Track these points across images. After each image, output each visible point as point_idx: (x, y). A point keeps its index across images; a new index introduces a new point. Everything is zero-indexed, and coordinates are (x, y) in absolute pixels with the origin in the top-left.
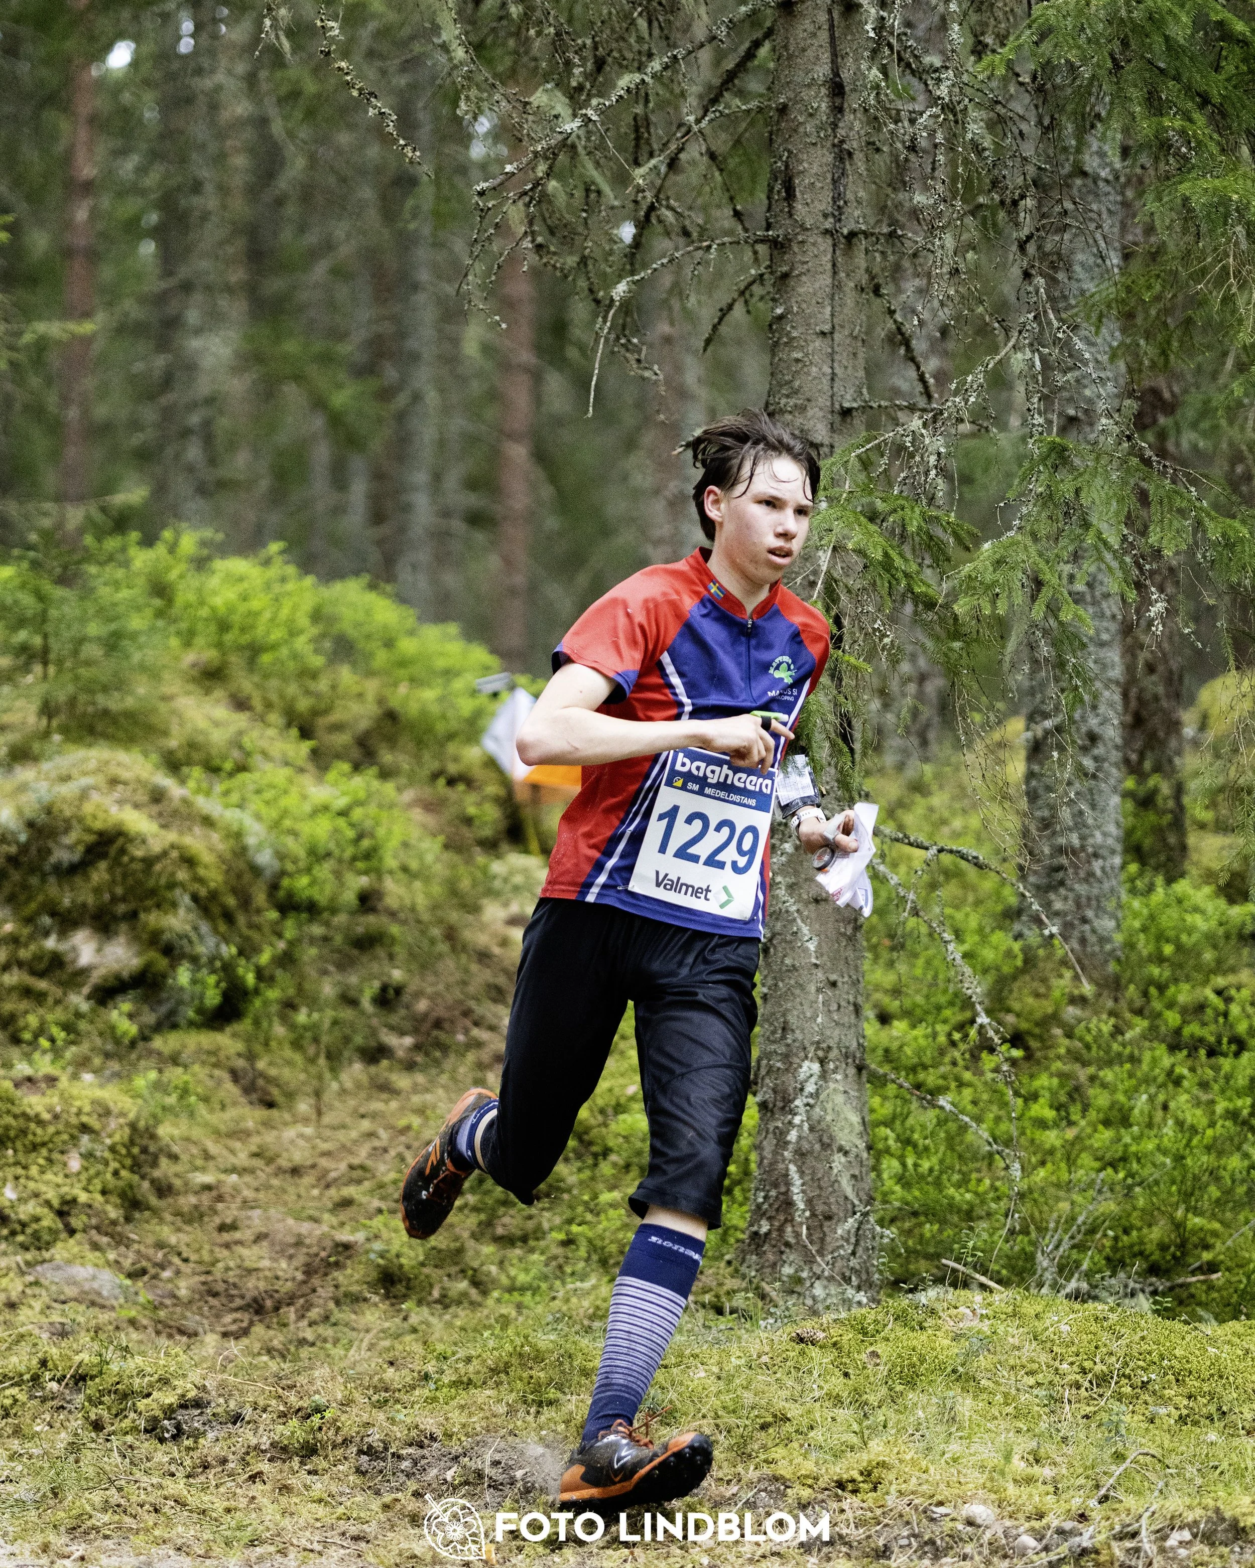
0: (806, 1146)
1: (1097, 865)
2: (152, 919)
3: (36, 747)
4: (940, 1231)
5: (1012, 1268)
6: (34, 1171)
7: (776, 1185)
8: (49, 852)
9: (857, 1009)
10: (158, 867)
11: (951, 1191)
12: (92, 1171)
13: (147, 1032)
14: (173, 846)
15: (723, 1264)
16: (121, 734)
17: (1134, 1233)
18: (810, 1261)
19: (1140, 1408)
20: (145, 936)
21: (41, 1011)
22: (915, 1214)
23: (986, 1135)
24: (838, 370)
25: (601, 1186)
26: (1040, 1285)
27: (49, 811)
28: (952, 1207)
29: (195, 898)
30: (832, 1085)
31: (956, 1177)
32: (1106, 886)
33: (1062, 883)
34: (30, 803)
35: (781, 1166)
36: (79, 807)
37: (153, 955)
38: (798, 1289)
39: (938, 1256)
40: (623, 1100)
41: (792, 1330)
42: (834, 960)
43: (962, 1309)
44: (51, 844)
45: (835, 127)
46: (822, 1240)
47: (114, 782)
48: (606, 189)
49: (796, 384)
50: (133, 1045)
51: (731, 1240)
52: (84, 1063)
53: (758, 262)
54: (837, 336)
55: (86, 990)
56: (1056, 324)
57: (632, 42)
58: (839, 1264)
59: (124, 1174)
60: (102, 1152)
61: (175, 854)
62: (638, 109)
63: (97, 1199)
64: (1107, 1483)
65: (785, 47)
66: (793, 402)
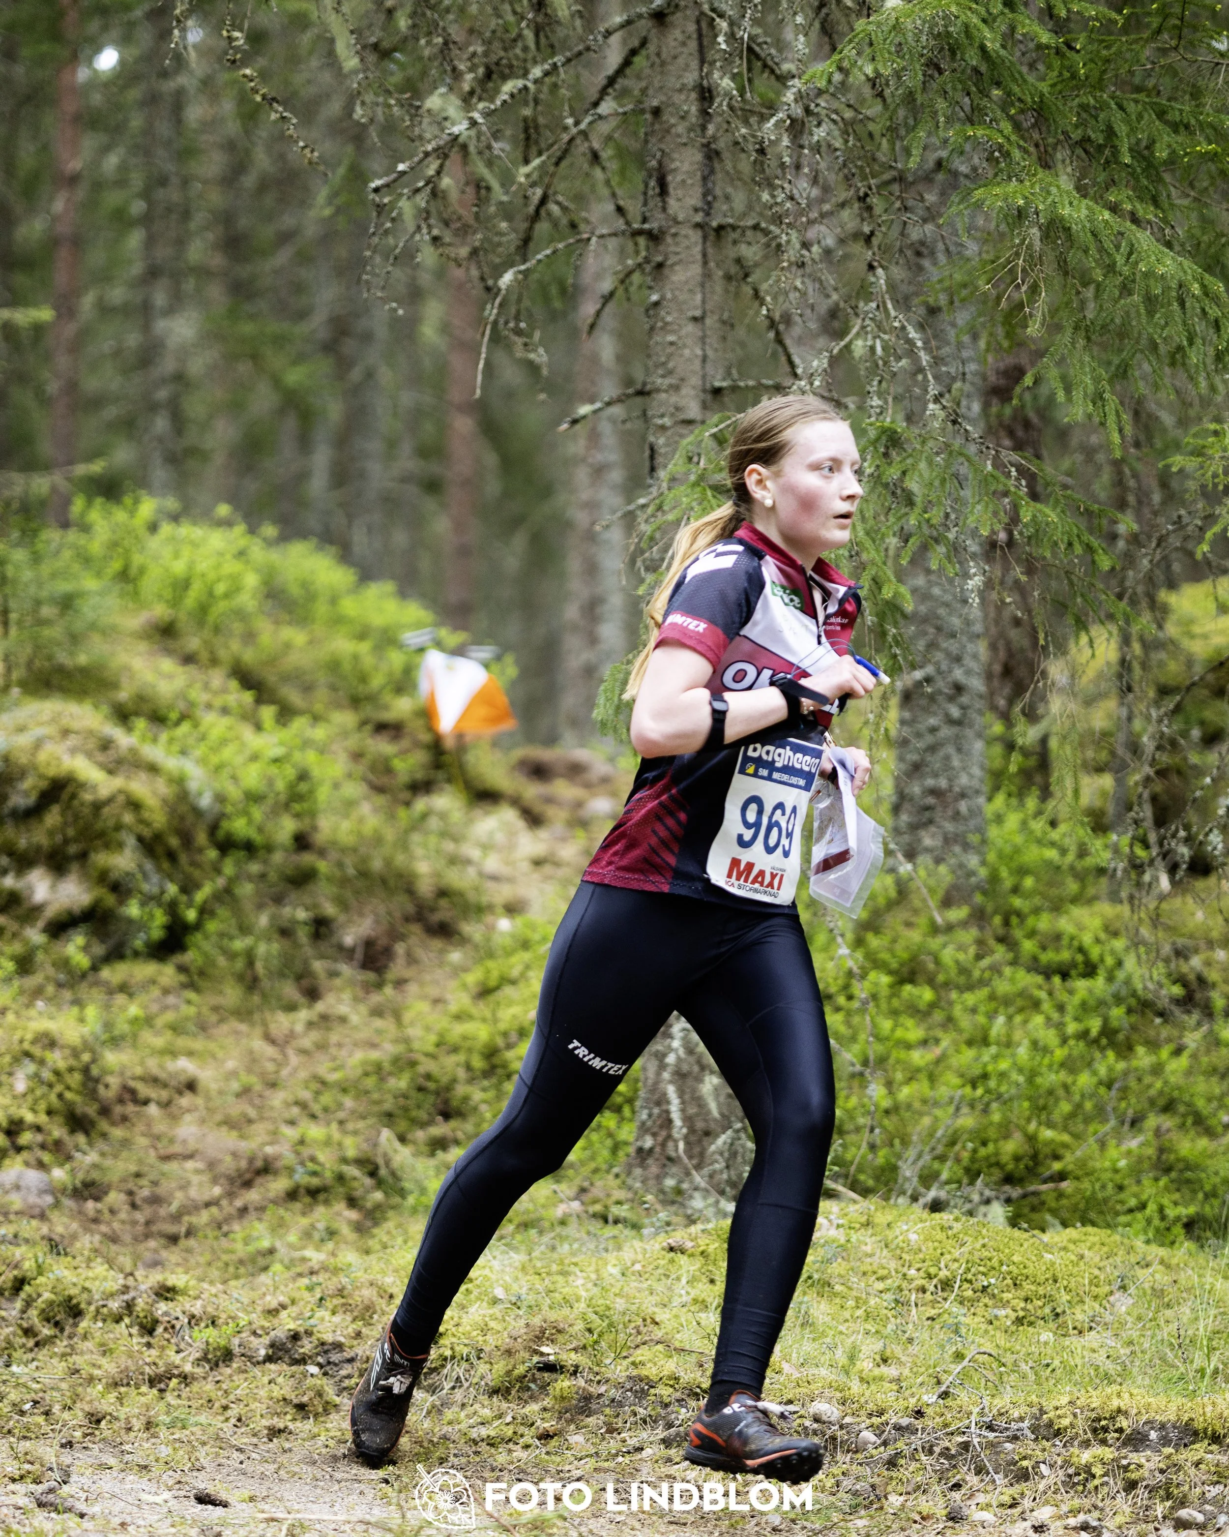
0: (685, 1068)
2: (102, 859)
5: (877, 1178)
7: (658, 1103)
8: (6, 797)
10: (106, 810)
12: (38, 1093)
13: (97, 963)
14: (120, 791)
15: (611, 1177)
16: (74, 687)
17: (991, 1145)
18: (688, 1174)
19: (980, 1311)
20: (94, 875)
24: (709, 352)
26: (900, 1195)
27: (6, 760)
29: (140, 839)
32: (972, 823)
33: (931, 821)
35: (661, 1086)
36: (33, 755)
37: (100, 891)
38: (679, 1199)
41: (663, 1241)
44: (8, 790)
45: (704, 128)
46: (702, 1155)
47: (66, 733)
48: (495, 185)
49: (671, 365)
50: (84, 976)
51: (621, 1154)
52: (38, 992)
53: (637, 252)
54: (708, 321)
55: (41, 924)
56: (893, 313)
57: (518, 51)
58: (717, 1177)
59: (69, 1095)
60: (47, 1075)
61: (121, 799)
62: (527, 112)
63: (43, 1119)
64: (947, 1380)
65: (658, 55)
66: (667, 381)
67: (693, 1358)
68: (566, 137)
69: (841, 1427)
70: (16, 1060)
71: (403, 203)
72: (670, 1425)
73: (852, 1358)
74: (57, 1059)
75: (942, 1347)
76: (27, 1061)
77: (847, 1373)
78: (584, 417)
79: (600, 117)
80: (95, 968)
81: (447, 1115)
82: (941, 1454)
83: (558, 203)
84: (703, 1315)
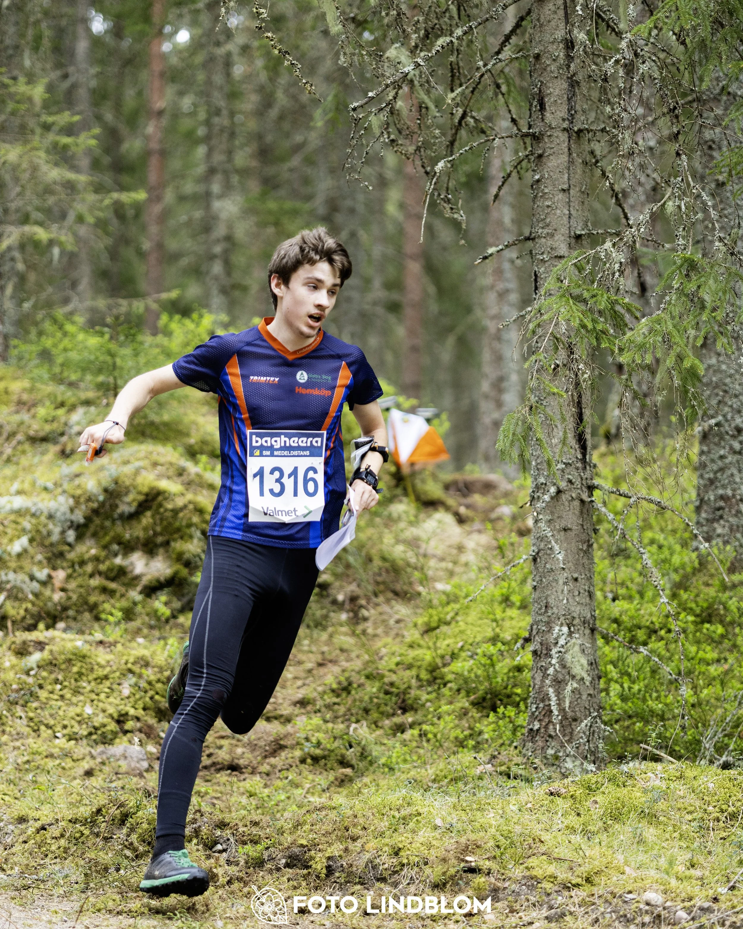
0: (560, 677)
1: (742, 506)
2: (179, 546)
4: (645, 727)
5: (687, 749)
6: (102, 696)
7: (543, 700)
8: (117, 506)
9: (591, 595)
10: (181, 515)
11: (651, 703)
12: (137, 696)
13: (175, 613)
14: (190, 502)
15: (512, 749)
16: (161, 436)
18: (563, 746)
20: (174, 556)
21: (112, 601)
22: (630, 717)
23: (668, 669)
24: (573, 212)
25: (441, 702)
26: (702, 759)
27: (116, 482)
28: (652, 712)
29: (204, 533)
30: (574, 640)
31: (654, 695)
33: (721, 517)
34: (105, 478)
35: (545, 689)
36: (134, 480)
37: (178, 567)
38: (557, 763)
40: (456, 651)
41: (546, 788)
42: (576, 564)
43: (650, 774)
44: (117, 501)
45: (568, 67)
46: (571, 733)
47: (155, 464)
48: (431, 106)
49: (548, 220)
50: (167, 621)
51: (519, 734)
52: (138, 632)
53: (526, 148)
54: (572, 191)
55: (139, 588)
56: (692, 184)
57: (446, 19)
58: (582, 748)
59: (157, 697)
60: (143, 684)
61: (191, 507)
62: (453, 59)
63: (140, 713)
64: (734, 878)
65: (538, 20)
66: (546, 231)
67: (566, 865)
68: (478, 75)
69: (664, 909)
70: (123, 675)
71: (372, 118)
72: (551, 908)
73: (671, 863)
74: (149, 674)
75: (731, 857)
76: (131, 675)
77: (668, 873)
78: (491, 255)
79: (500, 60)
80: (174, 616)
81: (405, 710)
82: (730, 926)
83: (473, 117)
84: (573, 837)
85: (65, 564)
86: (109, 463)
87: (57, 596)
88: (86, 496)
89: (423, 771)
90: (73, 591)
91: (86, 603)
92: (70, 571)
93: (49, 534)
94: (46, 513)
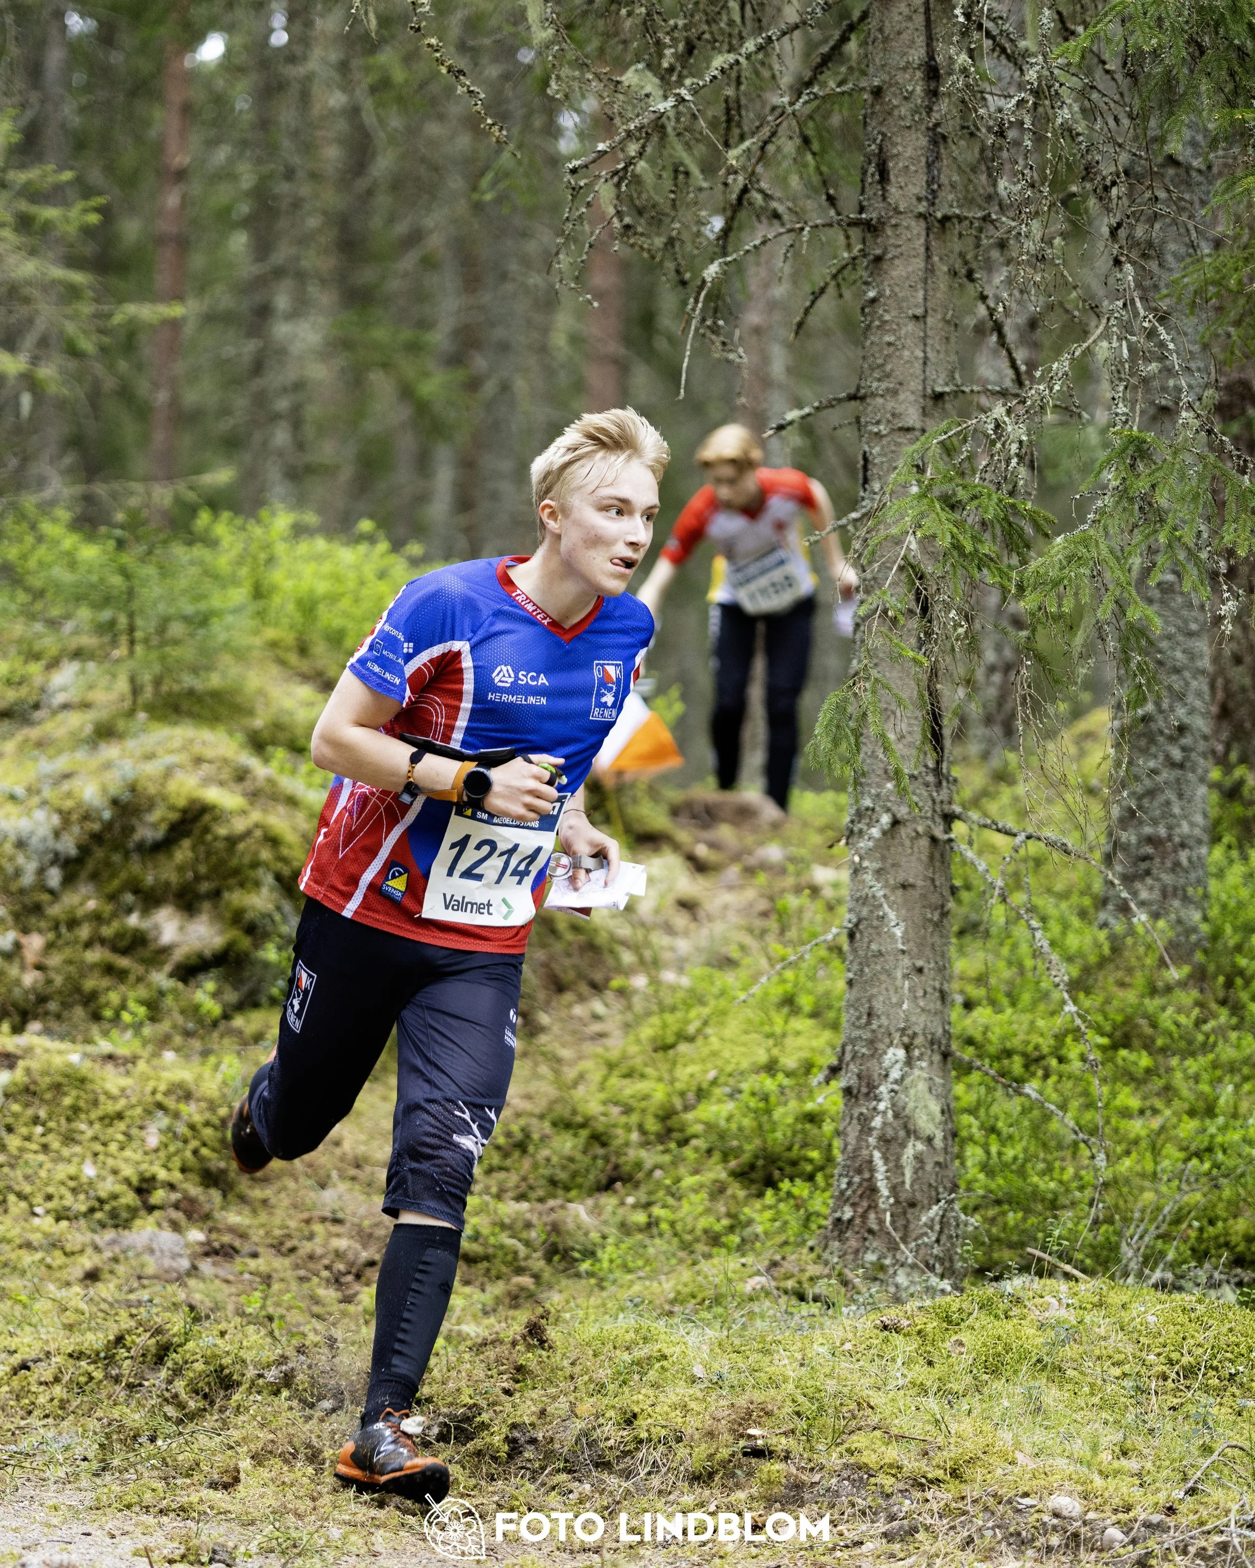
0: (890, 1133)
1: (1183, 856)
2: (236, 898)
3: (121, 725)
4: (1024, 1219)
5: (1096, 1257)
6: (113, 1147)
7: (859, 1171)
8: (132, 829)
9: (943, 996)
10: (241, 846)
11: (1035, 1179)
12: (172, 1149)
13: (229, 1011)
14: (257, 826)
15: (805, 1250)
16: (206, 713)
17: (1220, 1224)
18: (893, 1248)
19: (1227, 1400)
20: (228, 915)
21: (123, 988)
22: (998, 1202)
23: (1072, 1124)
24: (930, 355)
25: (682, 1170)
26: (1126, 1275)
27: (133, 789)
28: (1036, 1195)
29: (278, 877)
30: (917, 1072)
31: (1041, 1166)
32: (1193, 876)
33: (1148, 873)
34: (115, 780)
35: (865, 1152)
36: (163, 785)
37: (234, 933)
38: (881, 1276)
39: (1022, 1245)
40: (705, 1085)
41: (875, 1318)
42: (921, 945)
43: (1048, 1299)
44: (134, 821)
45: (930, 110)
46: (907, 1227)
47: (198, 761)
48: (695, 170)
49: (888, 368)
50: (215, 1024)
51: (815, 1226)
52: (165, 1041)
53: (851, 246)
54: (930, 320)
55: (168, 967)
56: (1142, 312)
58: (927, 1251)
59: (204, 1151)
60: (182, 1129)
61: (258, 833)
63: (177, 1176)
64: (1194, 1475)
65: (880, 30)
66: (884, 385)
67: (916, 1447)
69: (1085, 1523)
70: (148, 1112)
71: (600, 186)
72: (892, 1518)
74: (192, 1111)
75: (1188, 1440)
76: (159, 1114)
77: (1088, 1464)
78: (791, 423)
79: (816, 97)
80: (227, 1016)
82: (1197, 1555)
83: (761, 191)
84: (923, 1400)
85: (43, 924)
86: (122, 757)
87: (29, 978)
88: (81, 811)
89: (655, 1284)
90: (57, 971)
91: (78, 990)
92: (51, 936)
93: (18, 873)
94: (13, 838)
